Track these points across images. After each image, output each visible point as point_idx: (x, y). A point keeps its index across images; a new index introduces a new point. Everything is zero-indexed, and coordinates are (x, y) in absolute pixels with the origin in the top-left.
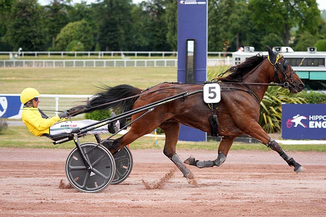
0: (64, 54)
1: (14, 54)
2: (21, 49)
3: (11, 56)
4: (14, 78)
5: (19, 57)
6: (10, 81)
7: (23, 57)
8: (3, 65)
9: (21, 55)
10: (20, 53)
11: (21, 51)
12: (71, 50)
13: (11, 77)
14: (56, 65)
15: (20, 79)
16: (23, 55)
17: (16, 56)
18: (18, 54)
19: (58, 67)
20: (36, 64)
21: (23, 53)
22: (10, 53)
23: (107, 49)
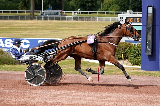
0: (107, 13)
1: (75, 13)
2: (79, 9)
3: (73, 14)
4: (67, 28)
5: (78, 14)
6: (64, 30)
7: (81, 14)
8: (65, 20)
9: (79, 13)
10: (79, 12)
11: (79, 11)
12: (112, 11)
13: (66, 27)
14: (99, 20)
15: (71, 28)
16: (81, 13)
17: (76, 14)
18: (77, 13)
19: (100, 21)
20: (87, 19)
21: (81, 12)
22: (72, 11)
23: (136, 10)
